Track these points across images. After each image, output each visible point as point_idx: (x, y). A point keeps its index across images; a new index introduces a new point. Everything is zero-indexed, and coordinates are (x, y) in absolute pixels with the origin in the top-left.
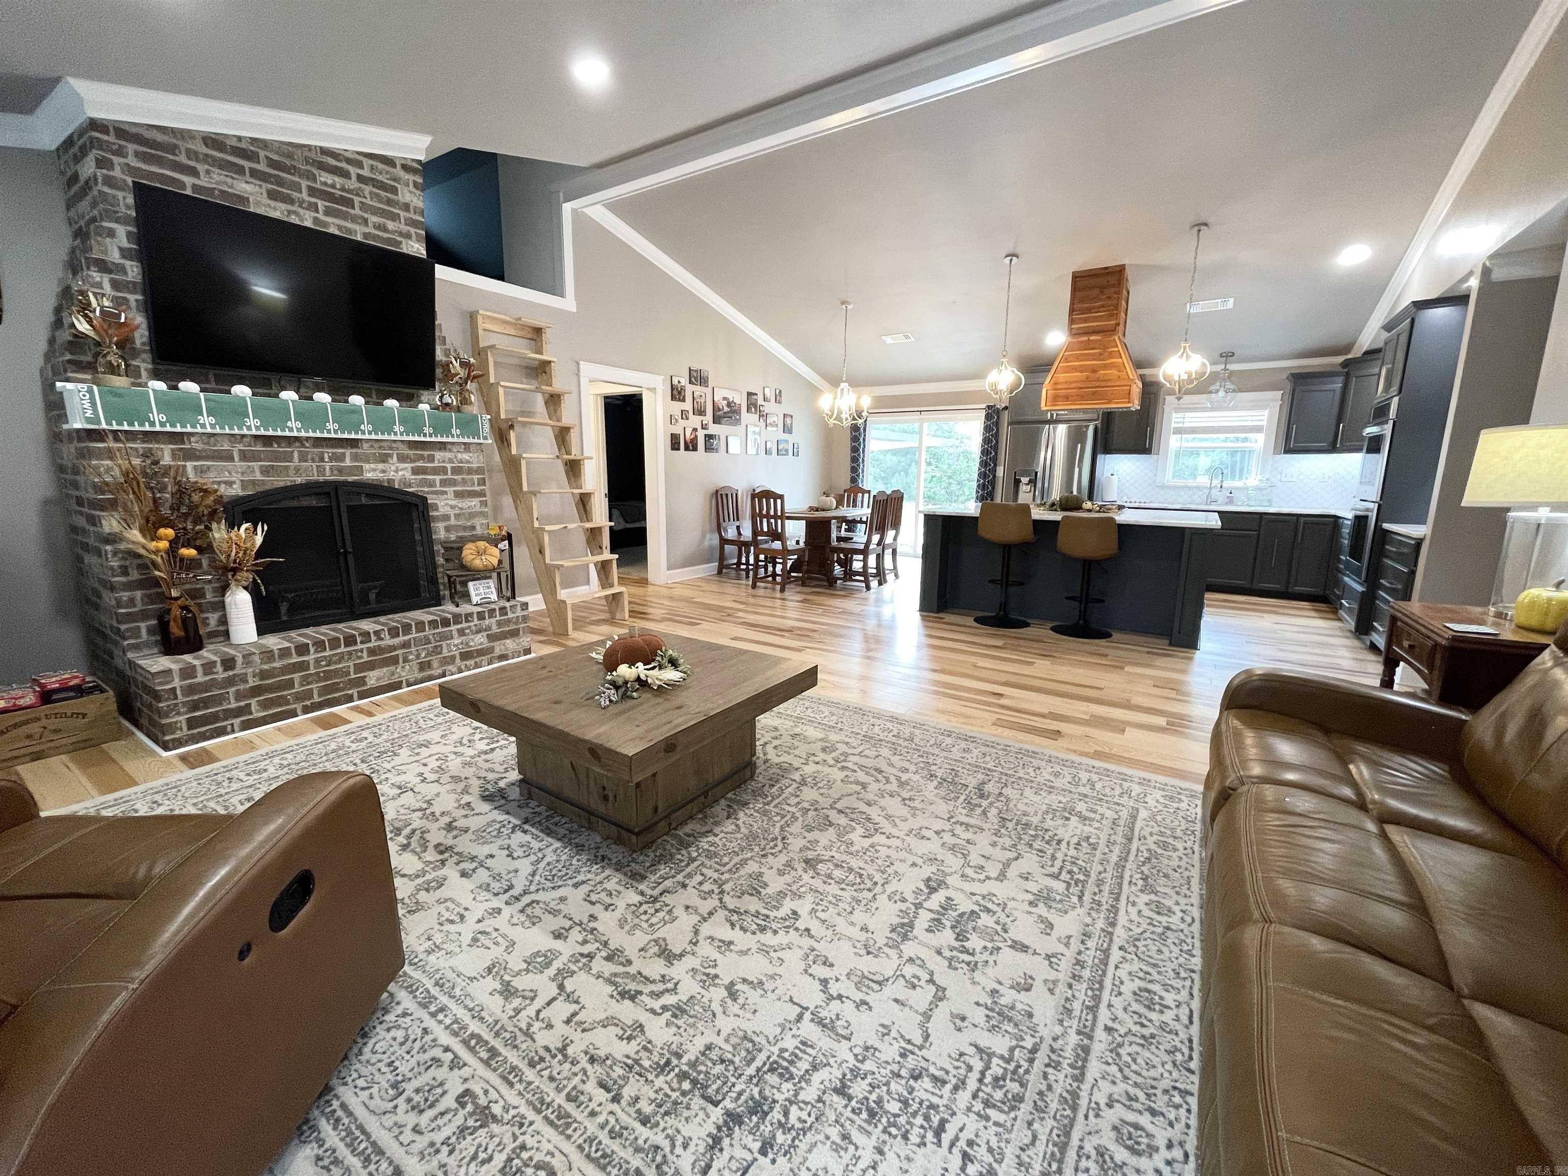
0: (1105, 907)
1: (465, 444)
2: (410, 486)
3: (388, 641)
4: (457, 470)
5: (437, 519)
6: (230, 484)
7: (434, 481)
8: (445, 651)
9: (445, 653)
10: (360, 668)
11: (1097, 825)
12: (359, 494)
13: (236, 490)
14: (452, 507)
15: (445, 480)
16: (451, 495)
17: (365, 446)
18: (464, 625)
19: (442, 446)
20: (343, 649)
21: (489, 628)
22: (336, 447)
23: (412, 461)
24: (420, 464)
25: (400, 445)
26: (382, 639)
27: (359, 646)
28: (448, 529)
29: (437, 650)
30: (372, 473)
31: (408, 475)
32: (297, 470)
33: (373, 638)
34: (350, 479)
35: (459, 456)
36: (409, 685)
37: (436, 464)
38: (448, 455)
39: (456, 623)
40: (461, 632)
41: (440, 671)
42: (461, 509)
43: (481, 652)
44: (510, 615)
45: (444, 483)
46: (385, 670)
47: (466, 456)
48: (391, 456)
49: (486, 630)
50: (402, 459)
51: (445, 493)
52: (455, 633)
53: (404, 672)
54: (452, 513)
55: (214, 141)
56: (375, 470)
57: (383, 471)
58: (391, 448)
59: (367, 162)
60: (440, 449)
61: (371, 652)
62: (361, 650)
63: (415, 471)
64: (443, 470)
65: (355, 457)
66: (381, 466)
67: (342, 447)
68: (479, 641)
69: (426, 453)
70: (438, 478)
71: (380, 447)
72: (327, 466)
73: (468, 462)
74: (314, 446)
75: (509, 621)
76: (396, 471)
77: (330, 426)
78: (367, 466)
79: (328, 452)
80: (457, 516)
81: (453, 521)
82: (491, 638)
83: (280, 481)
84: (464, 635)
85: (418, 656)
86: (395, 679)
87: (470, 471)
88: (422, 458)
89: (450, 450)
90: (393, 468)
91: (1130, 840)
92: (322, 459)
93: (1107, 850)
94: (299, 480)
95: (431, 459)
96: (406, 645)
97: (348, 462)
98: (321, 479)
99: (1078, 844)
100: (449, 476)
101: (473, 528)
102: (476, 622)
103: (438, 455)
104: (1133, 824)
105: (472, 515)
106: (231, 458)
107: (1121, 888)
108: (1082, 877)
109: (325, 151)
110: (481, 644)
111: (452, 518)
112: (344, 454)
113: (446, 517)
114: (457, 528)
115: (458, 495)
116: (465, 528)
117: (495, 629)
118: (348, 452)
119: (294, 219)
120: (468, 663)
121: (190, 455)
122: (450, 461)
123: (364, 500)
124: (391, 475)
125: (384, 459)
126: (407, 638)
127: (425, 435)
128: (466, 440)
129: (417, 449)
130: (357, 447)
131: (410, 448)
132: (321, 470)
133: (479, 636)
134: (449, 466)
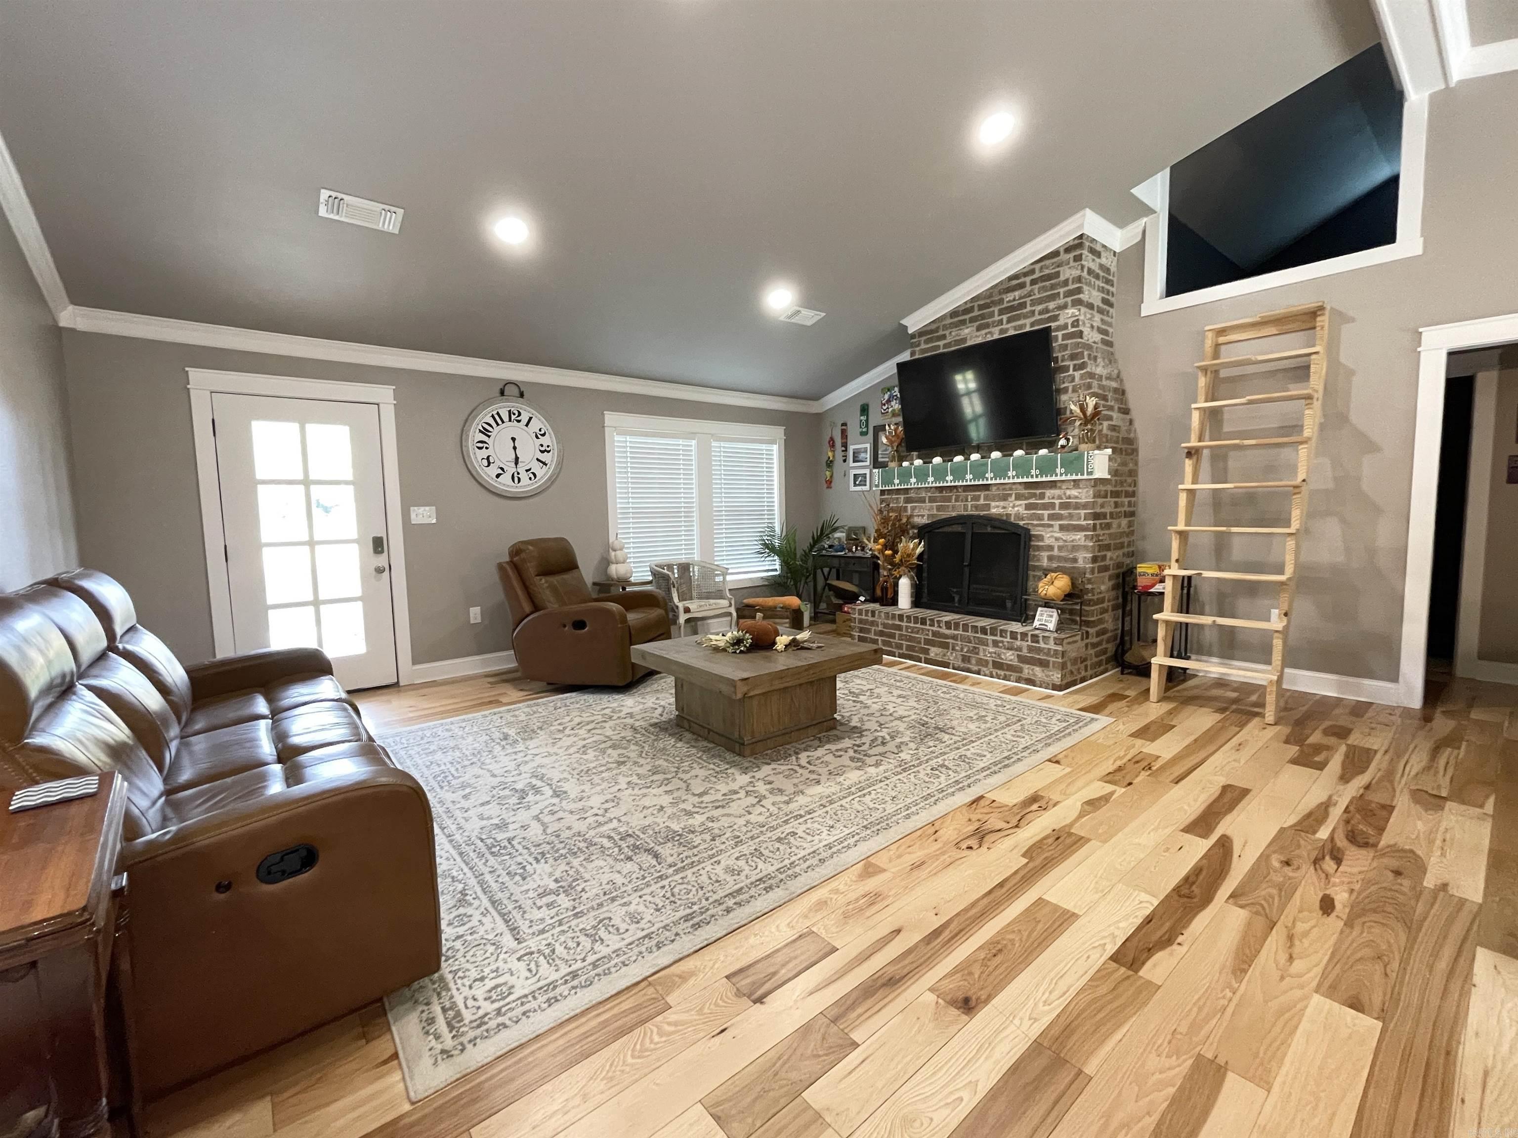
0: (463, 845)
1: (1074, 481)
2: (1022, 519)
3: (944, 631)
4: (1064, 506)
5: (1039, 548)
6: (923, 516)
7: (1043, 515)
8: (981, 654)
9: (981, 655)
10: (928, 642)
11: (531, 894)
12: (986, 526)
13: (925, 521)
14: (1057, 539)
15: (1053, 515)
16: (1057, 528)
17: (994, 488)
18: (998, 638)
19: (1053, 484)
20: (918, 625)
21: (1019, 649)
22: (974, 491)
23: (1026, 499)
24: (1032, 501)
25: (1018, 486)
26: (940, 627)
27: (928, 627)
28: (1050, 558)
29: (975, 651)
30: (996, 509)
31: (1022, 510)
32: (953, 507)
33: (936, 625)
34: (982, 513)
35: (1068, 492)
36: (954, 668)
37: (1046, 501)
38: (1056, 492)
39: (992, 634)
40: (995, 644)
41: (975, 668)
42: (1065, 541)
43: (1010, 668)
44: (1042, 645)
45: (1052, 517)
46: (941, 650)
47: (1074, 492)
48: (1011, 495)
49: (1016, 650)
50: (1018, 497)
51: (1051, 526)
52: (990, 642)
53: (952, 657)
54: (1056, 545)
55: (954, 314)
56: (998, 507)
57: (1004, 508)
58: (1011, 489)
59: (1037, 267)
60: (1051, 488)
61: (935, 634)
62: (928, 630)
63: (1028, 507)
64: (1052, 506)
65: (986, 498)
66: (1002, 504)
67: (979, 491)
68: (1009, 657)
69: (1038, 492)
70: (1046, 513)
71: (1004, 489)
72: (969, 504)
73: (1076, 497)
74: (964, 491)
75: (1039, 650)
76: (1013, 507)
77: (969, 476)
78: (993, 504)
79: (970, 494)
80: (1060, 548)
81: (1056, 552)
82: (1022, 659)
83: (944, 515)
84: (998, 647)
85: (962, 650)
86: (946, 659)
87: (1077, 506)
88: (1034, 495)
89: (1060, 488)
90: (1011, 505)
91: (493, 903)
92: (967, 501)
93: (500, 880)
94: (954, 514)
95: (1042, 496)
96: (954, 637)
97: (982, 502)
98: (966, 513)
99: (524, 868)
100: (1057, 511)
101: (1075, 560)
102: (1008, 639)
103: (1049, 493)
104: (507, 922)
105: (1075, 548)
106: (924, 502)
107: (464, 861)
108: (493, 850)
109: (1010, 278)
110: (1011, 660)
111: (1056, 549)
112: (980, 496)
113: (1050, 548)
114: (1059, 559)
115: (1062, 528)
116: (1066, 560)
117: (1025, 652)
118: (982, 494)
119: (989, 338)
120: (999, 672)
121: (908, 500)
122: (1060, 497)
123: (989, 530)
124: (1010, 510)
125: (1005, 498)
126: (956, 632)
127: (1032, 477)
128: (1074, 477)
129: (1031, 489)
130: (988, 490)
131: (1026, 488)
132: (966, 509)
133: (1011, 652)
134: (1057, 502)
